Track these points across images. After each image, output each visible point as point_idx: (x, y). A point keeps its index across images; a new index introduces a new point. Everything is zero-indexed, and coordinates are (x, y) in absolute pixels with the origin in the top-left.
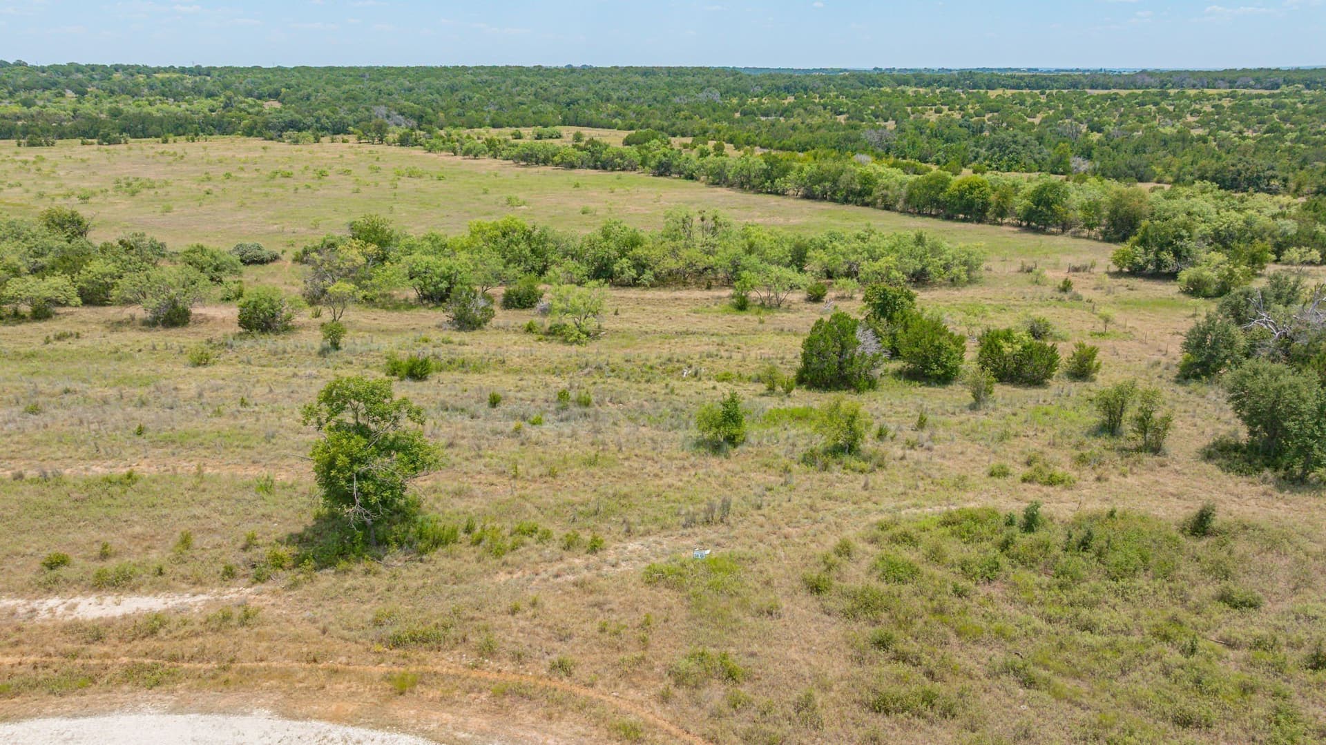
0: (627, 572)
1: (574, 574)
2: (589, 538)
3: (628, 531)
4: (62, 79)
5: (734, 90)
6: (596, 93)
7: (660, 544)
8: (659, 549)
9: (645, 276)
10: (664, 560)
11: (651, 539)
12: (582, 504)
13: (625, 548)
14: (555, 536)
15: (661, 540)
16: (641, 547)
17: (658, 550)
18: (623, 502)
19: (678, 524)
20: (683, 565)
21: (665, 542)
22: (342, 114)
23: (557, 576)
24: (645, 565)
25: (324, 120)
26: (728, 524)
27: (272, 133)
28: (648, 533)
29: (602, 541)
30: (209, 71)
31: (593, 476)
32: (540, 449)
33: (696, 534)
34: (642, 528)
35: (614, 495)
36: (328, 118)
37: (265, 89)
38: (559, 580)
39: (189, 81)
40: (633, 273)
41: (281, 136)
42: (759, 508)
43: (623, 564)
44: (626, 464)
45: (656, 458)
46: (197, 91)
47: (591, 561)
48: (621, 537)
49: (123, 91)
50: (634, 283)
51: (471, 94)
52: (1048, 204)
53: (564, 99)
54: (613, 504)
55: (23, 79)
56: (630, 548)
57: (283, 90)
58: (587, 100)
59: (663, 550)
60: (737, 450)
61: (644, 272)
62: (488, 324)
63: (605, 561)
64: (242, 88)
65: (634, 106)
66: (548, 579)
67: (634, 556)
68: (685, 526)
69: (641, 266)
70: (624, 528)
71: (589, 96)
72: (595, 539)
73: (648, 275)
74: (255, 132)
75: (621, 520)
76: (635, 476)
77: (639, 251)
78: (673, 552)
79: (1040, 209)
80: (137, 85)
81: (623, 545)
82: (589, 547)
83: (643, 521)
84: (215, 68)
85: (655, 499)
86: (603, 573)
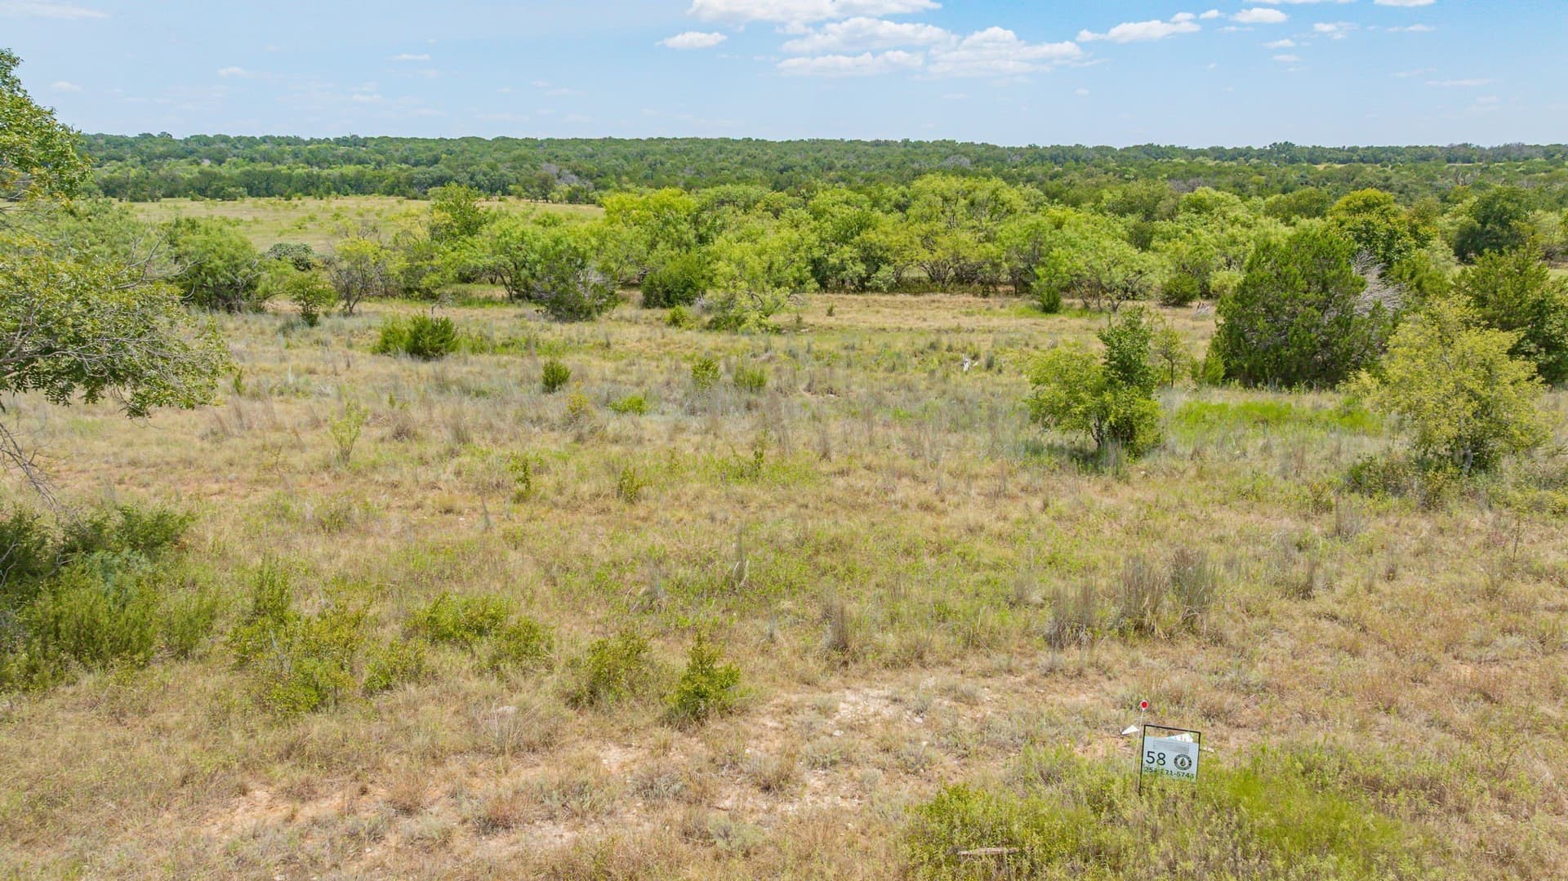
0: (832, 821)
1: (578, 817)
2: (679, 663)
3: (841, 645)
4: (202, 149)
5: (987, 158)
6: (816, 160)
7: (970, 699)
8: (966, 717)
9: (880, 274)
10: (997, 769)
11: (929, 680)
12: (689, 560)
13: (826, 711)
14: (561, 653)
15: (967, 685)
16: (889, 712)
17: (966, 727)
18: (823, 560)
19: (1027, 633)
20: (1099, 801)
21: (986, 695)
22: (503, 171)
23: (493, 823)
24: (908, 789)
25: (480, 177)
26: (1218, 639)
27: (415, 191)
28: (916, 657)
29: (732, 676)
30: (365, 142)
31: (743, 503)
32: (616, 450)
33: (1103, 670)
34: (890, 640)
35: (800, 543)
36: (485, 174)
37: (424, 156)
38: (497, 847)
39: (342, 150)
40: (861, 268)
41: (425, 193)
42: (1305, 592)
43: (815, 780)
44: (841, 482)
45: (920, 473)
46: (348, 160)
47: (676, 756)
48: (813, 666)
49: (264, 159)
50: (862, 286)
51: (663, 159)
52: (1503, 219)
53: (776, 165)
54: (793, 567)
55: (161, 149)
56: (845, 711)
57: (444, 156)
58: (805, 168)
59: (985, 726)
60: (1144, 463)
61: (878, 268)
62: (605, 314)
63: (734, 761)
64: (397, 155)
65: (862, 173)
66: (446, 839)
67: (864, 745)
68: (1055, 641)
69: (873, 259)
70: (828, 636)
71: (808, 162)
72: (701, 664)
73: (886, 272)
74: (396, 190)
75: (815, 611)
76: (865, 507)
77: (871, 236)
78: (1031, 738)
79: (1488, 227)
80: (282, 153)
81: (819, 697)
82: (673, 698)
83: (894, 618)
84: (373, 139)
85: (929, 561)
86: (715, 819)
